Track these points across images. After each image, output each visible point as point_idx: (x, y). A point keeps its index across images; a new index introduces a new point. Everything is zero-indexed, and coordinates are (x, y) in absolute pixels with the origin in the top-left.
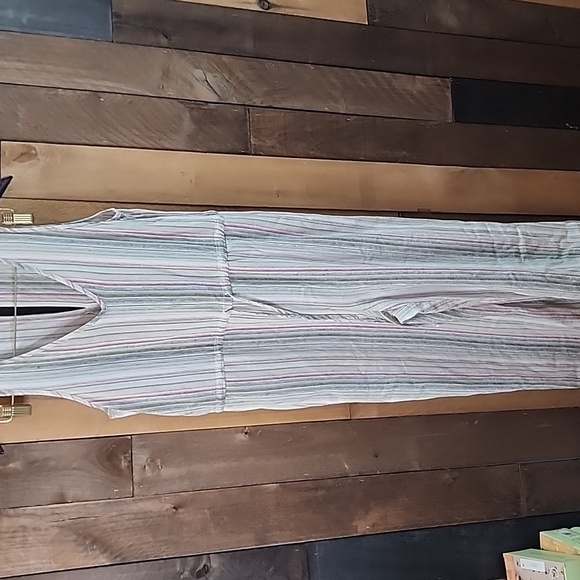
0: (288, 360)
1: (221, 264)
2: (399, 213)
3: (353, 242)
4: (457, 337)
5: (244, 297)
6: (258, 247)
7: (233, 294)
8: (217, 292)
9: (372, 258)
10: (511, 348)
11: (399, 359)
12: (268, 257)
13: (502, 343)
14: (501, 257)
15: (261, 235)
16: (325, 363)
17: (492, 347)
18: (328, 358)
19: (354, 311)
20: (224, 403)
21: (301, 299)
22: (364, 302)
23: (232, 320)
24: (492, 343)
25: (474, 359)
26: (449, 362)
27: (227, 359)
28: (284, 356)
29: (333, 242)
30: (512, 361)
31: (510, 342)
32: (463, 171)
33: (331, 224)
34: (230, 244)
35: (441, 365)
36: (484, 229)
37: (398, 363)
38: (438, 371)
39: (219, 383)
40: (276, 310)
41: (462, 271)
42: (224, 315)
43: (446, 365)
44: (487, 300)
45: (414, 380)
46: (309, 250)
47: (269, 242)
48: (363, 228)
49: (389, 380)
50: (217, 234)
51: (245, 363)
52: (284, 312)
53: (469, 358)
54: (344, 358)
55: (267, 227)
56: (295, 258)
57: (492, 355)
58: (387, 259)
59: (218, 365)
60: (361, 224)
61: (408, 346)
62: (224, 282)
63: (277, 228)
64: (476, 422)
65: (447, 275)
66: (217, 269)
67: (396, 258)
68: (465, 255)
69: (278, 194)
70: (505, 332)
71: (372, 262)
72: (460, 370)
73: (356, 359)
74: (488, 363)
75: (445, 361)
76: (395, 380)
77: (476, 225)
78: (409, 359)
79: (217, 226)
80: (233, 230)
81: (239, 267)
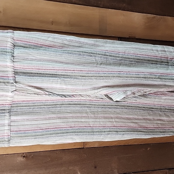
0: (50, 119)
1: (9, 64)
2: (119, 38)
3: (91, 54)
4: (143, 106)
5: (23, 84)
6: (34, 54)
7: (16, 82)
8: (5, 81)
9: (101, 64)
10: (169, 112)
11: (112, 118)
12: (40, 60)
13: (166, 109)
14: (171, 65)
15: (37, 47)
16: (71, 120)
17: (161, 111)
18: (73, 117)
19: (89, 93)
20: (9, 143)
21: (58, 86)
22: (95, 89)
23: (16, 97)
24: (161, 109)
25: (151, 117)
26: (138, 119)
27: (13, 118)
28: (48, 116)
29: (80, 53)
30: (170, 119)
31: (170, 108)
32: (154, 17)
33: (80, 42)
34: (17, 52)
35: (134, 121)
36: (163, 49)
37: (111, 120)
38: (132, 125)
39: (7, 132)
40: (42, 92)
41: (151, 74)
42: (10, 94)
43: (136, 121)
44: (162, 90)
45: (119, 130)
46: (64, 57)
47: (41, 51)
48: (98, 46)
49: (105, 130)
50: (9, 45)
51: (23, 120)
52: (47, 93)
53: (149, 117)
54: (81, 118)
55: (41, 42)
56: (56, 62)
57: (160, 115)
58: (110, 64)
59: (6, 122)
60: (97, 43)
61: (118, 110)
62: (11, 74)
63: (47, 43)
64: (149, 149)
65: (142, 76)
66: (7, 67)
67: (115, 64)
68: (152, 64)
69: (52, 23)
70: (168, 104)
71: (101, 66)
72: (143, 124)
73: (88, 118)
74: (158, 120)
75: (136, 119)
76: (108, 130)
77: (159, 47)
78: (117, 118)
79: (9, 40)
80: (19, 43)
81: (20, 66)
